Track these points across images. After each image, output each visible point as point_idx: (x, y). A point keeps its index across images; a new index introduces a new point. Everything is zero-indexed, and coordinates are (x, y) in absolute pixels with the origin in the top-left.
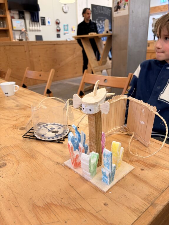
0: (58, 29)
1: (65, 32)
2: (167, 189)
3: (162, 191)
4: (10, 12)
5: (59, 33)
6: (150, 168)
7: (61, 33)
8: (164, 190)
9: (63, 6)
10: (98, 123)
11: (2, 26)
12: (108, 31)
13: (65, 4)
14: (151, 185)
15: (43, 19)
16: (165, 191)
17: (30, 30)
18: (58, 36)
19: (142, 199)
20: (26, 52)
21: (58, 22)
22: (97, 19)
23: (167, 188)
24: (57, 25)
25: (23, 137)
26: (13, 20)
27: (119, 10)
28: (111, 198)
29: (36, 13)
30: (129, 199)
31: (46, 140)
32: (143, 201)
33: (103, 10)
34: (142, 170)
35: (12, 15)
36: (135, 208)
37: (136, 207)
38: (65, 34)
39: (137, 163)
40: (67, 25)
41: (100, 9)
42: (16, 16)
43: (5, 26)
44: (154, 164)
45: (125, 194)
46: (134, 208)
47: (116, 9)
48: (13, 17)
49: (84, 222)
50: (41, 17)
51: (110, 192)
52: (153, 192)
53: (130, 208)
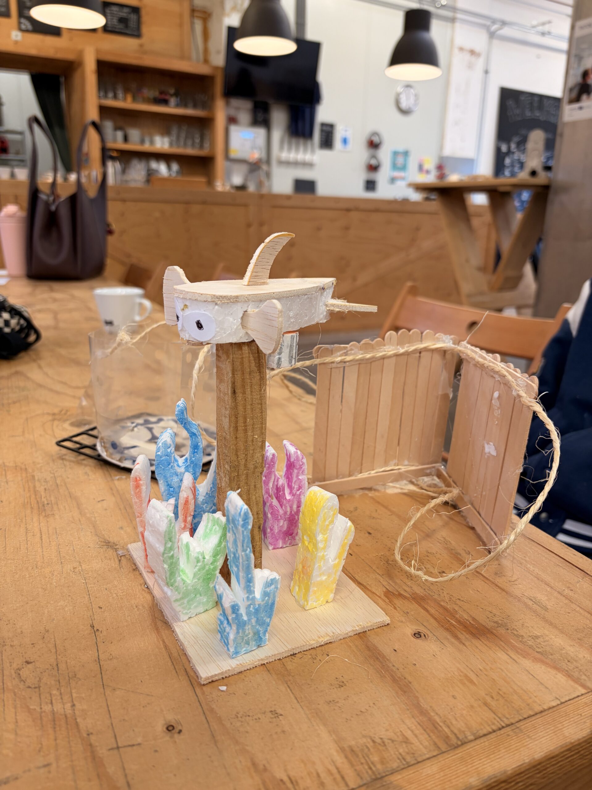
0: (373, 162)
1: (396, 174)
2: (482, 740)
3: (454, 741)
4: (228, 104)
5: (372, 176)
6: (460, 636)
7: (382, 177)
8: (471, 737)
9: (400, 89)
10: (244, 393)
11: (197, 146)
12: (539, 169)
13: (408, 86)
14: (418, 706)
15: (328, 129)
16: (472, 744)
17: (281, 163)
18: (370, 185)
19: (343, 750)
20: (249, 225)
21: (376, 139)
22: (516, 139)
23: (485, 735)
24: (372, 151)
25: (58, 444)
26: (234, 129)
27: (584, 97)
28: (212, 710)
29: (307, 111)
30: (283, 732)
31: (122, 465)
32: (340, 759)
33: (540, 107)
34: (418, 635)
35: (232, 112)
36: (285, 779)
37: (292, 774)
38: (393, 180)
39: (413, 607)
40: (406, 154)
41: (531, 104)
42: (245, 116)
43: (207, 145)
44: (490, 625)
45: (279, 711)
46: (280, 774)
47: (574, 94)
48: (232, 120)
49: (39, 768)
50: (323, 125)
51: (224, 688)
52: (409, 734)
53: (265, 770)
